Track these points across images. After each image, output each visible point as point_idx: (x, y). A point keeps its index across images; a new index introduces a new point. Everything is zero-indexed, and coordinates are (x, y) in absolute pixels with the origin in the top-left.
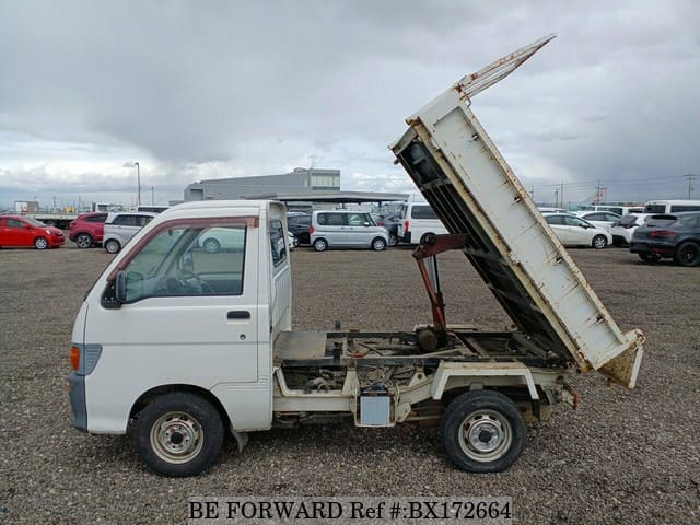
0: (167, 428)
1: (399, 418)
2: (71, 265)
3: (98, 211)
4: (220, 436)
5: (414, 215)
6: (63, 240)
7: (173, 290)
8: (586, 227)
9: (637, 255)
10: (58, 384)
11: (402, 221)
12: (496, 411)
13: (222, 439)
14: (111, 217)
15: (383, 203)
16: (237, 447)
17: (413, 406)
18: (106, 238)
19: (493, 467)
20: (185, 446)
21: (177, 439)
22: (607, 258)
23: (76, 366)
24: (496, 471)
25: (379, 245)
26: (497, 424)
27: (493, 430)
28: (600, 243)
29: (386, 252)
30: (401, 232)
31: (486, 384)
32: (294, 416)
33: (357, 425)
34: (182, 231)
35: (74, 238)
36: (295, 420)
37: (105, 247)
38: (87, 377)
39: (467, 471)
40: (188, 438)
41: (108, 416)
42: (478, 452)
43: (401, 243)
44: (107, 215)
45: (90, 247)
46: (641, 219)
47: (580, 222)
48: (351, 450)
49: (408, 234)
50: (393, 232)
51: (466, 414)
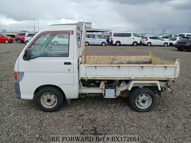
0: (46, 98)
1: (117, 95)
2: (15, 48)
3: (23, 33)
4: (62, 99)
5: (114, 36)
6: (13, 41)
7: (45, 55)
8: (162, 40)
9: (177, 48)
10: (13, 82)
11: (110, 37)
12: (147, 94)
13: (63, 100)
14: (27, 34)
15: (104, 32)
16: (67, 103)
17: (121, 92)
18: (25, 40)
19: (146, 110)
20: (52, 103)
21: (49, 101)
22: (168, 49)
23: (16, 79)
24: (146, 112)
25: (104, 44)
26: (147, 98)
27: (146, 100)
28: (166, 45)
29: (106, 46)
30: (110, 41)
31: (144, 85)
32: (85, 94)
33: (105, 97)
34: (49, 35)
35: (16, 40)
36: (85, 95)
37: (25, 43)
38: (20, 82)
39: (138, 111)
40: (52, 100)
41: (27, 94)
42: (141, 106)
43: (110, 44)
44: (25, 34)
45: (21, 43)
46: (178, 39)
47: (161, 39)
48: (101, 104)
49: (112, 41)
50: (108, 40)
51: (138, 95)
